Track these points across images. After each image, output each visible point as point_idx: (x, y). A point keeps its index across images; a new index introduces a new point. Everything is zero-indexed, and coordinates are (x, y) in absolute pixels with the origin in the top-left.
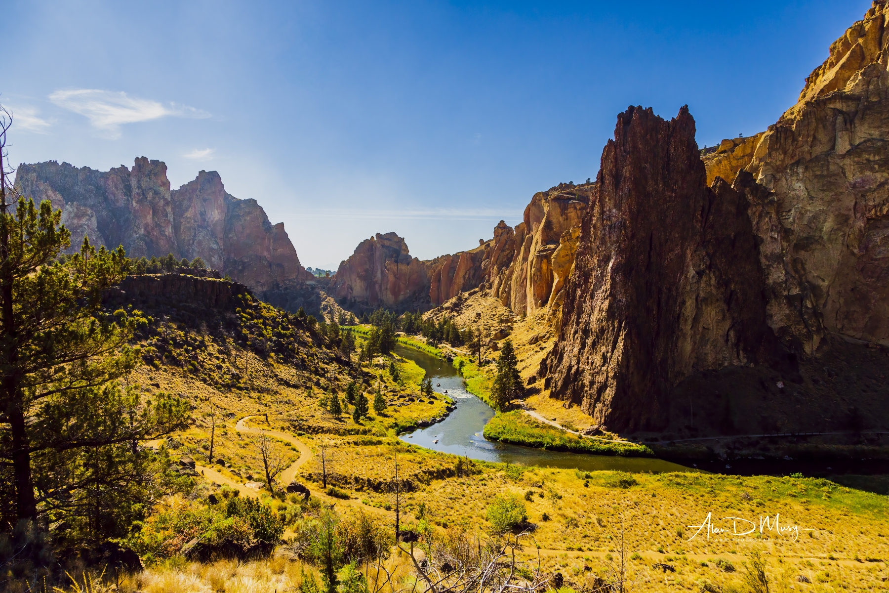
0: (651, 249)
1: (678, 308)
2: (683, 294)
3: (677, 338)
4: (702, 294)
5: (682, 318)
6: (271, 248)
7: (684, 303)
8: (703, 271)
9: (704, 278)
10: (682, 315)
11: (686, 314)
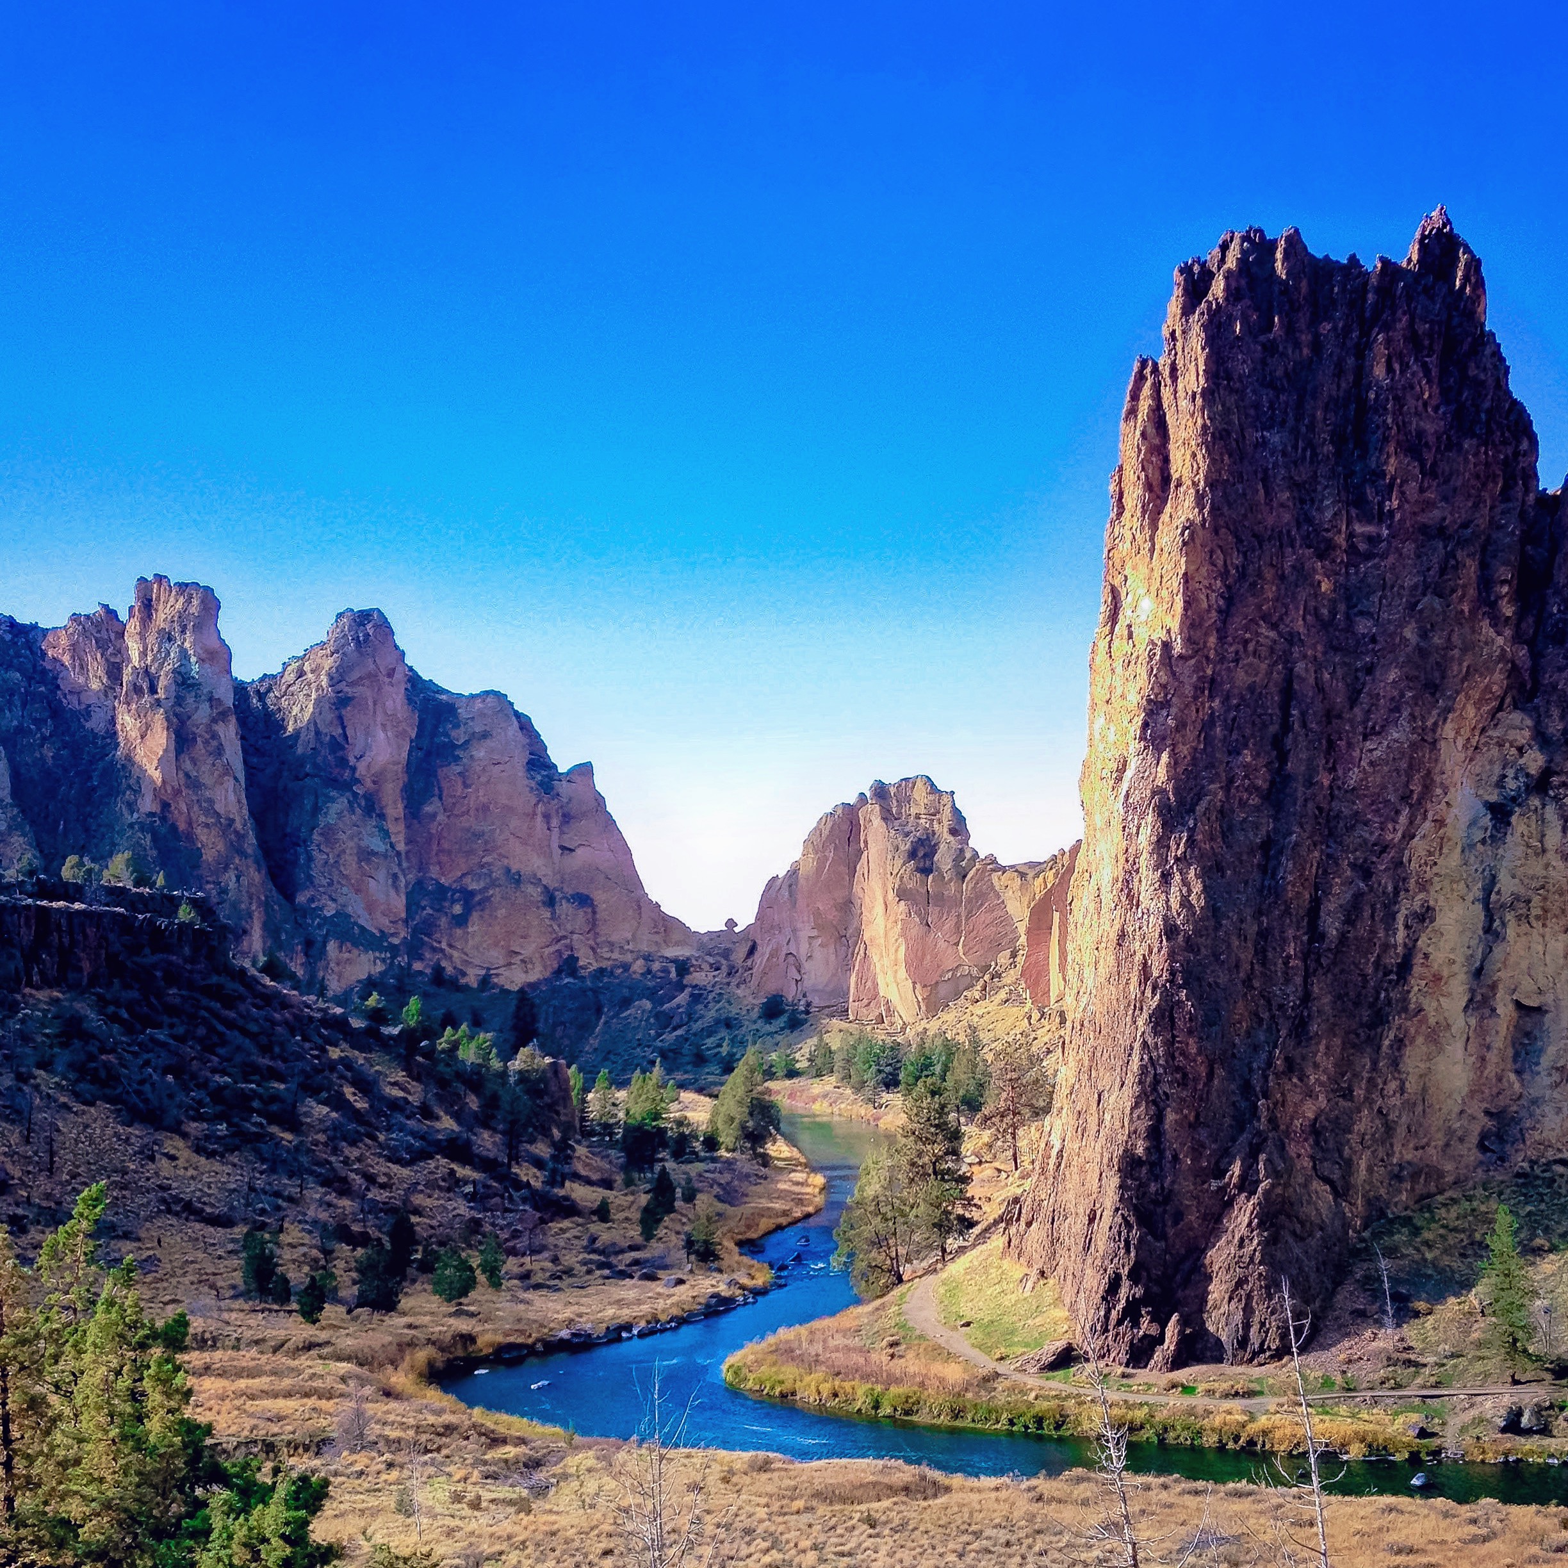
0: (1286, 727)
1: (1401, 935)
2: (1423, 886)
3: (1400, 1043)
4: (1507, 886)
5: (1417, 970)
6: (555, 845)
7: (1425, 915)
8: (1514, 799)
9: (1520, 824)
10: (1418, 959)
11: (1438, 957)
